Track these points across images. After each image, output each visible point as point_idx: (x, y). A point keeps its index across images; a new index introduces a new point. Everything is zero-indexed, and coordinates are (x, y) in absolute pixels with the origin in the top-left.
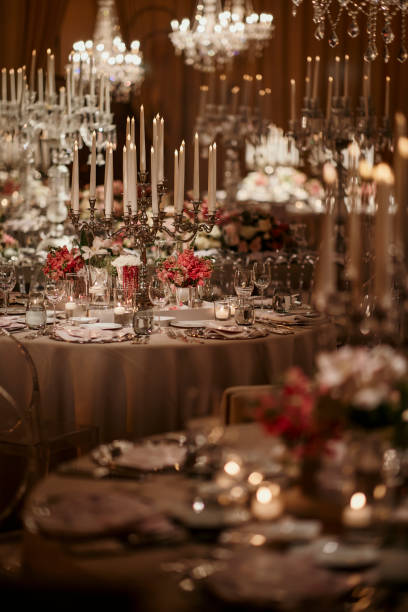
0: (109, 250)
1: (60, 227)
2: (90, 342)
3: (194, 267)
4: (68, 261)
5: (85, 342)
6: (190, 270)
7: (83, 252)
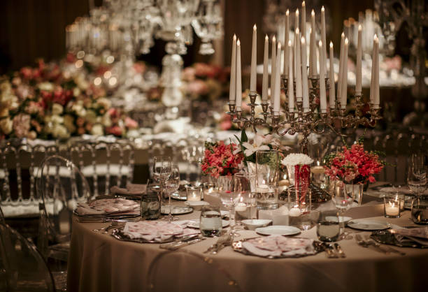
0: (270, 146)
1: (175, 110)
2: (282, 256)
3: (363, 163)
4: (228, 157)
5: (276, 257)
6: (360, 166)
7: (245, 149)
